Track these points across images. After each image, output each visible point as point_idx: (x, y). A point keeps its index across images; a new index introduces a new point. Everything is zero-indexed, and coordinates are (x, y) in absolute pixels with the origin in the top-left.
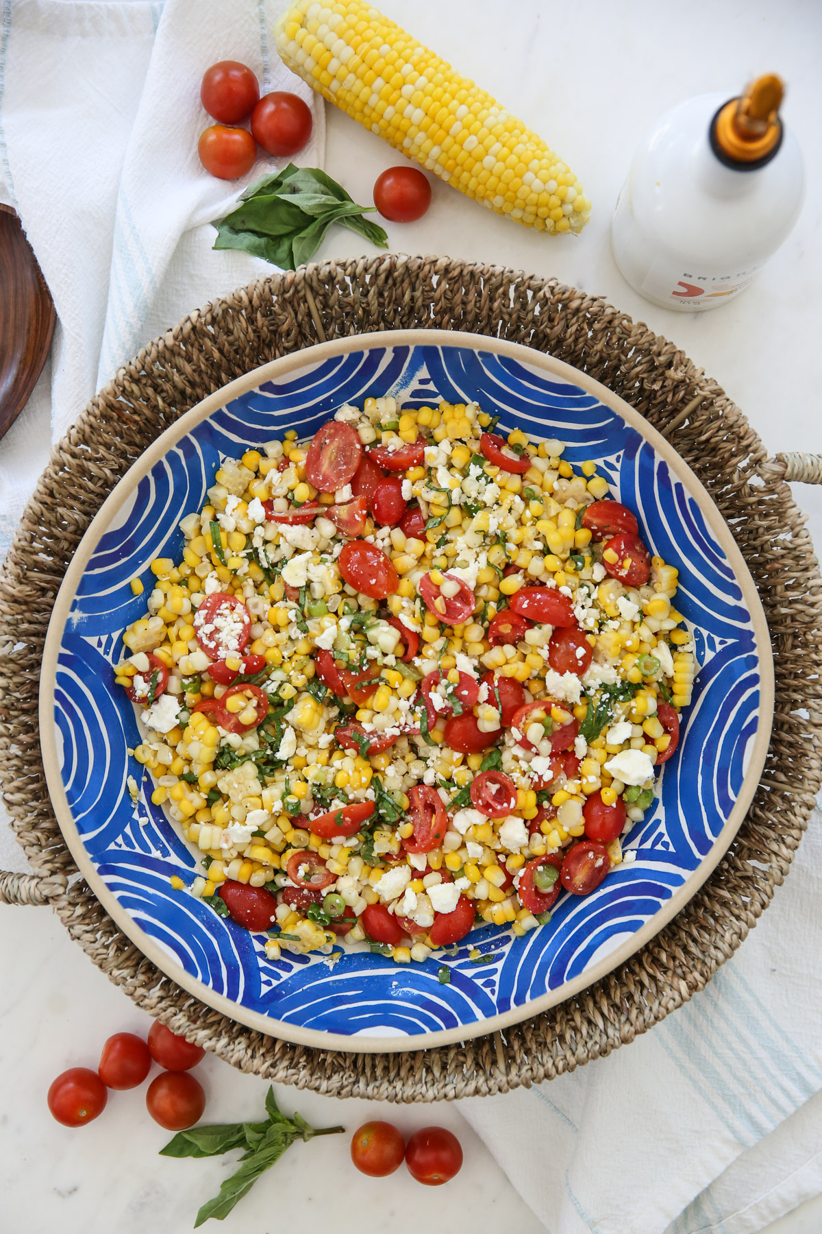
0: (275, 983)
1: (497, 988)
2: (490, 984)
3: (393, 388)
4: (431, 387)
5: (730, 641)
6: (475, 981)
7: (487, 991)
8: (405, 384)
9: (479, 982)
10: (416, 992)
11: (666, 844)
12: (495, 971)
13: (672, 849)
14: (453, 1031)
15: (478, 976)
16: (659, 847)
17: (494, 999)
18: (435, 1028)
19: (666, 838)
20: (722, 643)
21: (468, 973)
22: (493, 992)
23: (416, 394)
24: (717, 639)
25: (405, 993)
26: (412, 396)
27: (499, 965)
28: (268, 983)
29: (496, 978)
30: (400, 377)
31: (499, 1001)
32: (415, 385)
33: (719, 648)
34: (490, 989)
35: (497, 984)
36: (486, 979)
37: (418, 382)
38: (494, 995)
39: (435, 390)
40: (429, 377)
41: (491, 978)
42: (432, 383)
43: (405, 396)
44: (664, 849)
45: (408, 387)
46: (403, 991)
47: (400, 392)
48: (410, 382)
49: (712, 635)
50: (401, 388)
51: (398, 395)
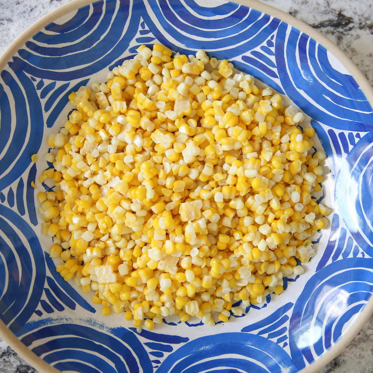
1: (269, 38)
2: (270, 44)
3: (56, 324)
4: (39, 307)
5: (29, 76)
6: (274, 52)
7: (274, 41)
8: (49, 320)
9: (273, 49)
10: (302, 72)
11: (143, 27)
12: (263, 48)
13: (142, 20)
14: (307, 33)
15: (270, 53)
16: (147, 28)
17: (275, 33)
18: (313, 43)
19: (140, 28)
20: (35, 80)
21: (273, 58)
22: (272, 38)
23: (49, 310)
24: (35, 84)
25: (307, 76)
26: (53, 311)
27: (258, 49)
29: (264, 44)
30: (46, 326)
31: (274, 29)
32: (45, 315)
33: (38, 80)
34: (272, 40)
35: (267, 40)
36: (269, 48)
37: (42, 316)
38: (274, 35)
39: (40, 304)
40: (34, 314)
41: (267, 46)
42: (37, 309)
43: (56, 314)
44: (145, 24)
45: (49, 318)
46: (307, 78)
47: (55, 319)
48: (45, 319)
49: (36, 88)
50: (52, 320)
51: (57, 318)
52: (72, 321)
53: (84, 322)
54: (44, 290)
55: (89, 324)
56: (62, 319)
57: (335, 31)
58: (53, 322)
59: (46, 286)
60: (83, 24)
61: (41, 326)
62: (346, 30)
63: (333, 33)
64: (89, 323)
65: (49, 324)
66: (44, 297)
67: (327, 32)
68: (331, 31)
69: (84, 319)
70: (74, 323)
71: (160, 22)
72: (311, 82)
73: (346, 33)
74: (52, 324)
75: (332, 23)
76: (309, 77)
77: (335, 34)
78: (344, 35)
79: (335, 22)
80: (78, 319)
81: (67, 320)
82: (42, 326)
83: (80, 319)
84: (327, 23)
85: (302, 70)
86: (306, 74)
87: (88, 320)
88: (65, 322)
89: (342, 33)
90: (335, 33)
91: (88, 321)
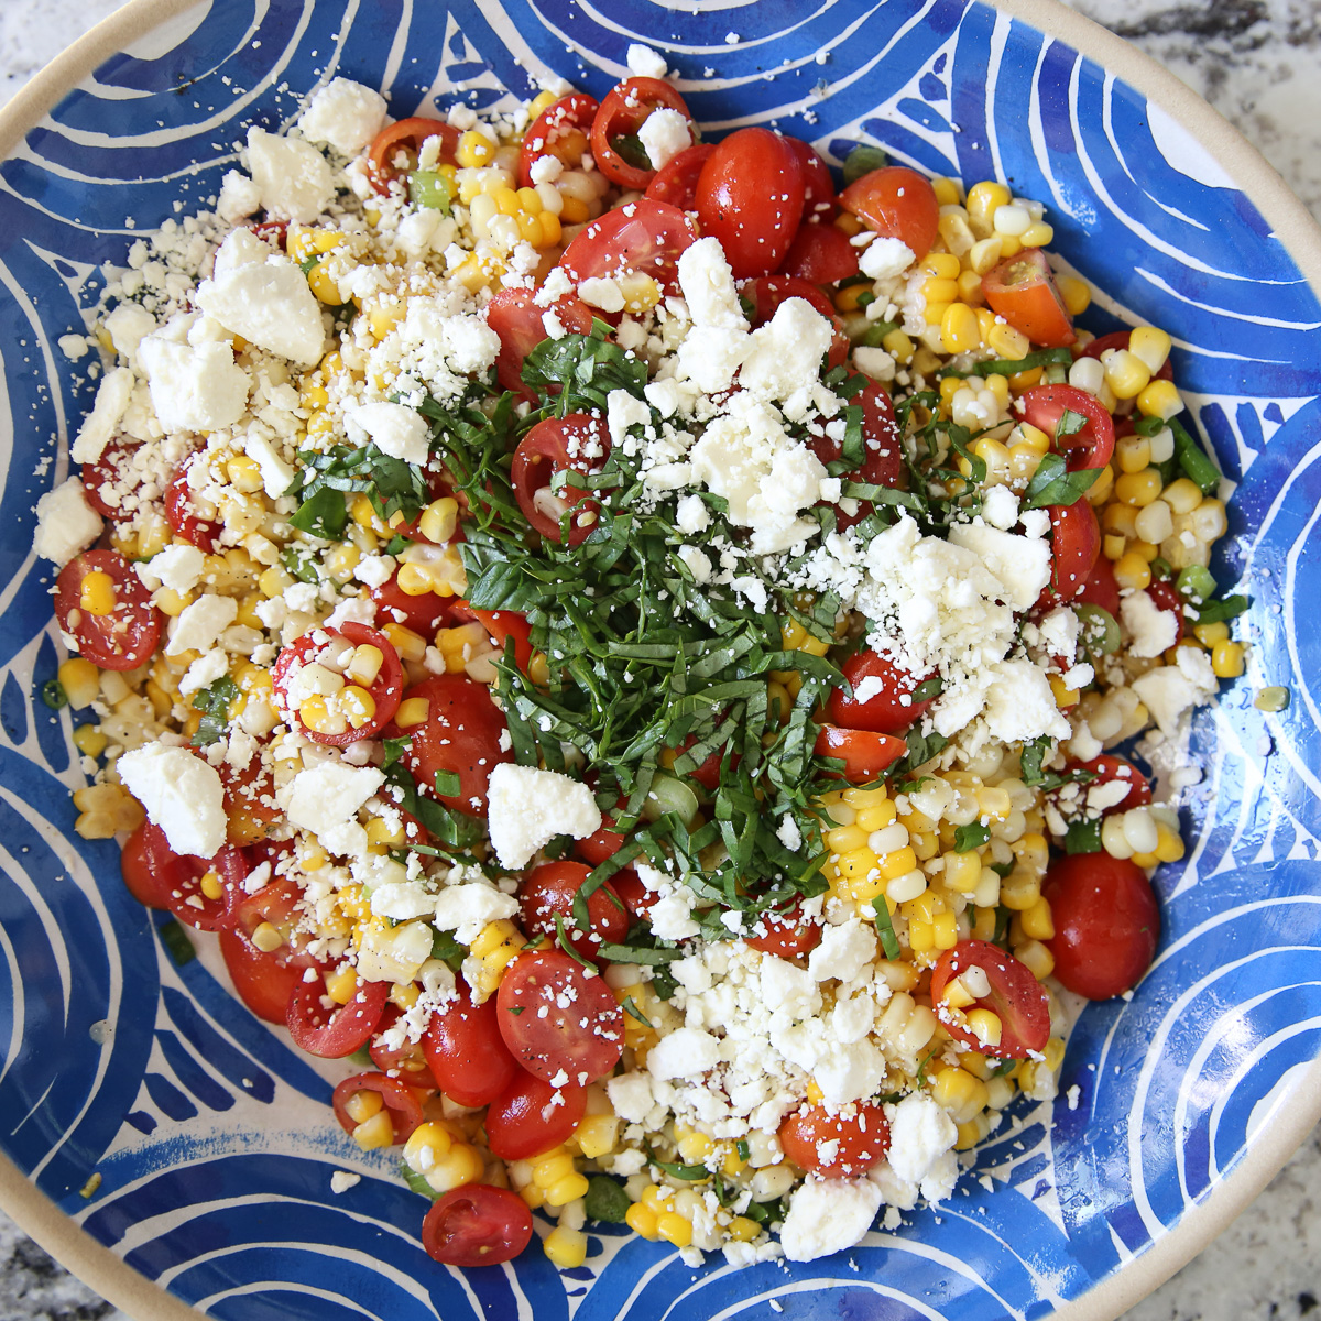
0: (1261, 405)
1: (928, 67)
2: (932, 88)
3: (206, 1156)
4: (144, 1102)
5: (49, 257)
6: (949, 117)
7: (946, 77)
8: (181, 1145)
9: (944, 108)
11: (459, 51)
12: (906, 106)
13: (452, 26)
14: (1071, 42)
15: (937, 123)
16: (473, 55)
17: (950, 46)
18: (1092, 79)
19: (448, 58)
20: (72, 273)
21: (946, 144)
22: (940, 65)
23: (180, 1110)
24: (75, 286)
25: (1073, 200)
26: (193, 1112)
27: (888, 111)
28: (1273, 413)
29: (912, 90)
30: (172, 1168)
31: (946, 31)
32: (167, 1129)
33: (84, 270)
34: (939, 76)
35: (921, 74)
36: (930, 103)
37: (154, 1131)
38: (944, 56)
39: (143, 1091)
40: (126, 1126)
41: (920, 97)
42: (133, 1110)
43: (205, 1122)
44: (467, 42)
45: (181, 1137)
46: (1074, 209)
47: (203, 1138)
48: (168, 1143)
49: (78, 301)
50: (193, 1144)
51: (210, 1135)
52: (264, 1143)
53: (307, 1145)
54: (155, 1039)
55: (327, 1151)
56: (228, 1139)
57: (1200, 50)
58: (197, 1150)
59: (164, 1021)
60: (235, 51)
61: (153, 1170)
62: (1240, 49)
63: (1191, 58)
64: (325, 1147)
65: (182, 1159)
66: (158, 1063)
67: (1171, 55)
68: (1184, 51)
69: (308, 1133)
70: (271, 1151)
71: (520, 31)
72: (1092, 222)
73: (1240, 58)
74: (192, 1158)
75: (1190, 21)
76: (1084, 206)
77: (1200, 62)
78: (1234, 64)
79: (1201, 18)
80: (285, 1134)
81: (246, 1140)
82: (158, 1167)
83: (295, 1136)
84: (1171, 20)
85: (1055, 178)
86: (1072, 197)
87: (323, 1135)
88: (240, 1149)
89: (1225, 57)
90: (1199, 56)
91: (322, 1141)
